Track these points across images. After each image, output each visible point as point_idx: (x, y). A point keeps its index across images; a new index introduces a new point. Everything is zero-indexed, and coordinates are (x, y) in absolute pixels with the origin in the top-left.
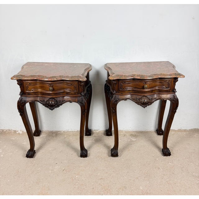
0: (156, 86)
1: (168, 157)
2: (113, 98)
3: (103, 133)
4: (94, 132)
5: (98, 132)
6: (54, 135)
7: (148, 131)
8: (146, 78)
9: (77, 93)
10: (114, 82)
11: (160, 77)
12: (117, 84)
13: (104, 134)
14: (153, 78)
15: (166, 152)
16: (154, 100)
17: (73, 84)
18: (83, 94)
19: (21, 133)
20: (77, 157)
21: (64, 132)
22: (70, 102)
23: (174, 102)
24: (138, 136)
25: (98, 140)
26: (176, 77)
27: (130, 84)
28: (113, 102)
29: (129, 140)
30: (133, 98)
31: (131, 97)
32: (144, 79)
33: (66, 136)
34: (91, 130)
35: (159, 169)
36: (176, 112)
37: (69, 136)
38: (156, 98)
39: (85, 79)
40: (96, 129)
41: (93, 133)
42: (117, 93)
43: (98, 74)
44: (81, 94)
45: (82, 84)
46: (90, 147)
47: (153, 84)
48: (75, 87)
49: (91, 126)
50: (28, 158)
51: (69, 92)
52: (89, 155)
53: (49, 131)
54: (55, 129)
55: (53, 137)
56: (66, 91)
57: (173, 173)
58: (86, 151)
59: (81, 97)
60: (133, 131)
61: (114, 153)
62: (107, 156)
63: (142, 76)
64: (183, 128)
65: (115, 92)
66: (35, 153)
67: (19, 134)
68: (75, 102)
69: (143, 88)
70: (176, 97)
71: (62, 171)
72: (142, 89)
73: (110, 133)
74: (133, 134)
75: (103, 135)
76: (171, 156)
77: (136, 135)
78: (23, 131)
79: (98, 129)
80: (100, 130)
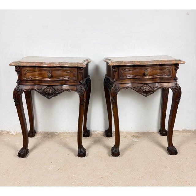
0: (157, 74)
1: (175, 155)
2: (113, 86)
3: (102, 134)
4: (93, 133)
5: (97, 133)
6: (50, 136)
8: (146, 64)
9: (76, 81)
10: (114, 69)
11: (160, 63)
12: (117, 71)
13: (104, 136)
14: (153, 64)
15: (172, 151)
16: (156, 89)
17: (72, 71)
18: (82, 82)
19: (14, 134)
20: (74, 156)
21: (60, 133)
22: (69, 91)
23: (176, 90)
24: (140, 137)
25: (97, 141)
26: (176, 63)
27: (131, 72)
28: (113, 91)
29: (131, 141)
30: (134, 86)
31: (132, 85)
32: (145, 64)
33: (62, 137)
34: (89, 131)
35: (166, 167)
36: (179, 102)
37: (66, 137)
38: (157, 87)
39: (84, 66)
40: (95, 130)
41: (92, 135)
43: (97, 69)
44: (80, 83)
45: (81, 71)
46: (89, 147)
47: (154, 71)
48: (74, 75)
49: (89, 126)
50: (19, 157)
51: (67, 80)
52: (88, 155)
53: (44, 132)
54: (51, 130)
55: (49, 138)
56: (65, 79)
57: (182, 171)
58: (84, 150)
59: (80, 86)
60: (135, 132)
61: (115, 152)
62: (108, 156)
63: (142, 62)
64: (188, 129)
65: (114, 80)
66: (28, 152)
67: (12, 135)
68: (74, 90)
69: (144, 75)
70: (178, 86)
71: (57, 170)
72: (142, 76)
73: (110, 134)
74: (135, 135)
75: (102, 136)
76: (178, 155)
77: (138, 136)
78: (16, 133)
79: (97, 130)
80: (99, 131)
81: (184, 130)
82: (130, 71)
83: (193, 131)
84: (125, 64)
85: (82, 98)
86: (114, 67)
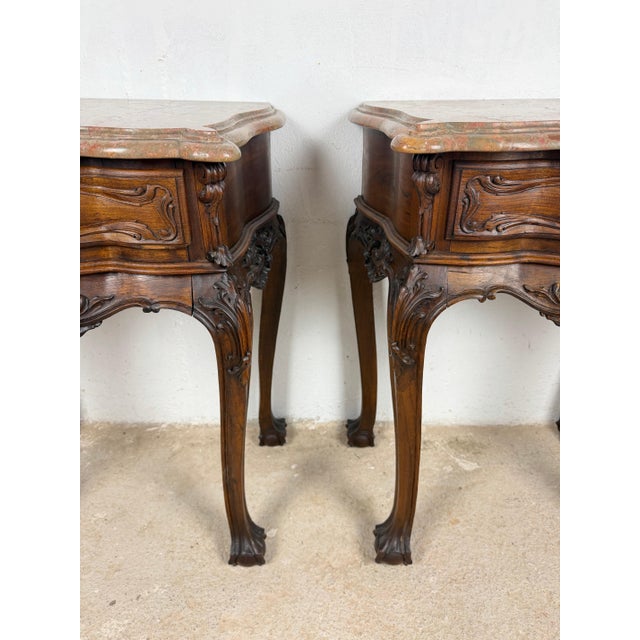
2: (410, 284)
3: (334, 432)
4: (298, 426)
5: (313, 427)
6: (129, 440)
7: (523, 423)
9: (183, 253)
10: (421, 179)
12: (444, 192)
13: (340, 438)
17: (150, 188)
18: (222, 258)
20: (217, 559)
21: (171, 427)
22: (146, 310)
24: (483, 447)
25: (314, 470)
29: (449, 469)
30: (533, 284)
31: (522, 276)
33: (177, 447)
34: (282, 421)
37: (193, 445)
40: (305, 416)
41: (294, 433)
42: (434, 257)
43: (315, 164)
44: (212, 261)
45: (210, 189)
46: (278, 507)
48: (166, 210)
51: (130, 246)
52: (274, 553)
53: (108, 423)
54: (131, 418)
55: (123, 448)
56: (108, 236)
58: (258, 534)
59: (211, 280)
60: (463, 423)
62: (358, 558)
65: (420, 248)
68: (179, 306)
73: (364, 438)
74: (462, 437)
75: (335, 442)
77: (473, 444)
79: (314, 417)
80: (321, 421)
82: (522, 189)
85: (228, 345)
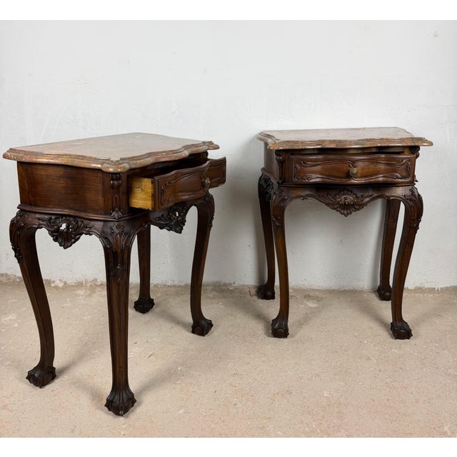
1: (406, 340)
5: (232, 289)
6: (134, 291)
8: (348, 147)
10: (278, 158)
11: (379, 145)
14: (364, 146)
15: (400, 331)
16: (367, 199)
19: (61, 285)
21: (156, 286)
23: (411, 203)
26: (413, 144)
28: (276, 202)
30: (321, 194)
32: (345, 147)
36: (417, 228)
38: (371, 196)
61: (279, 329)
63: (340, 141)
64: (427, 286)
67: (56, 287)
70: (417, 194)
73: (270, 293)
74: (312, 294)
76: (411, 341)
78: (65, 283)
81: (420, 288)
83: (438, 290)
84: (303, 148)
86: (278, 152)
